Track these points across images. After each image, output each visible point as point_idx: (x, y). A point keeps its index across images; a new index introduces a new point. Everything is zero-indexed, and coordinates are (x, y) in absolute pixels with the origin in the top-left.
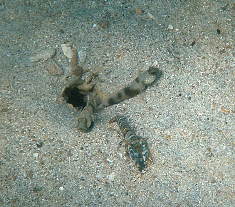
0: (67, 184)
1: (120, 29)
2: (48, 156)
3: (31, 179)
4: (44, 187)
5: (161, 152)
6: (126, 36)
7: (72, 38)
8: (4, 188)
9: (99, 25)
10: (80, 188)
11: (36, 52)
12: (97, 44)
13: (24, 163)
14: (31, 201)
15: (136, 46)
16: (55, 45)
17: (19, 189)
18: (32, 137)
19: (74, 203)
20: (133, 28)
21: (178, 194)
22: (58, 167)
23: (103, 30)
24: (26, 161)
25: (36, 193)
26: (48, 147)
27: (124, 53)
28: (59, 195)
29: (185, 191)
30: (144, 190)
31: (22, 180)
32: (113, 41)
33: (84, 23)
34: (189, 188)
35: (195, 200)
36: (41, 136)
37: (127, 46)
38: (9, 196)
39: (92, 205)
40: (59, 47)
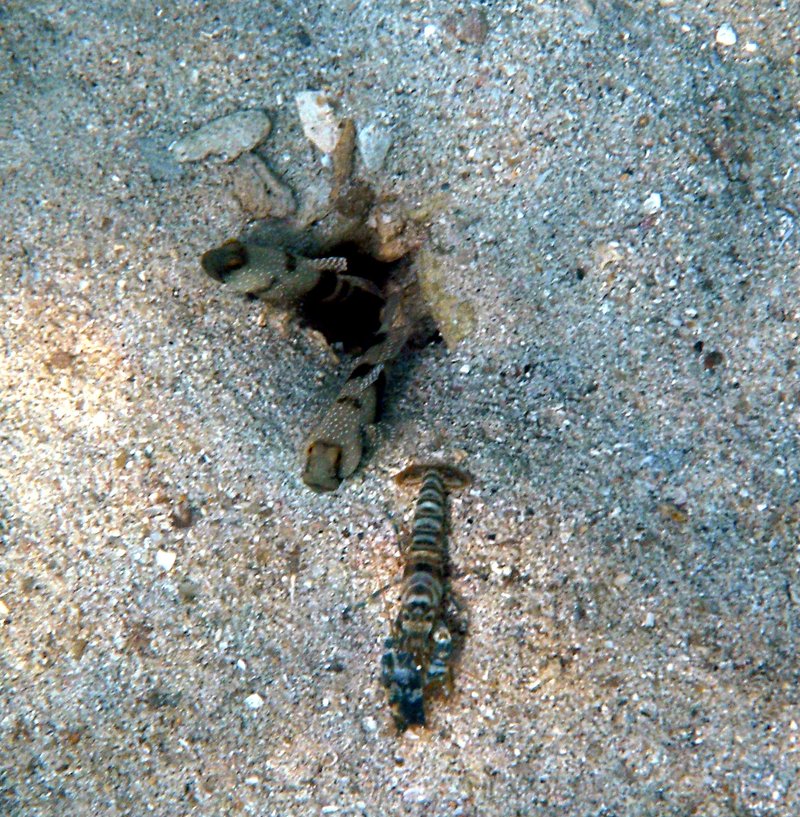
0: (276, 682)
1: (527, 54)
2: (211, 567)
3: (143, 655)
4: (187, 693)
5: (642, 579)
6: (547, 82)
7: (339, 72)
8: (36, 683)
9: (448, 31)
10: (325, 703)
11: (197, 116)
12: (432, 104)
13: (121, 592)
14: (138, 744)
15: (582, 127)
16: (272, 94)
17: (94, 693)
18: (158, 482)
19: (297, 760)
20: (579, 46)
21: (695, 757)
22: (248, 613)
23: (459, 51)
24: (128, 583)
25: (158, 714)
26: (216, 528)
27: (535, 150)
28: (243, 727)
29: (723, 748)
30: (568, 731)
31: (108, 659)
32: (497, 99)
33: (389, 16)
34: (740, 739)
35: (758, 786)
36: (193, 483)
37: (548, 126)
38: (54, 716)
39: (367, 772)
40: (286, 104)
